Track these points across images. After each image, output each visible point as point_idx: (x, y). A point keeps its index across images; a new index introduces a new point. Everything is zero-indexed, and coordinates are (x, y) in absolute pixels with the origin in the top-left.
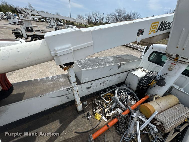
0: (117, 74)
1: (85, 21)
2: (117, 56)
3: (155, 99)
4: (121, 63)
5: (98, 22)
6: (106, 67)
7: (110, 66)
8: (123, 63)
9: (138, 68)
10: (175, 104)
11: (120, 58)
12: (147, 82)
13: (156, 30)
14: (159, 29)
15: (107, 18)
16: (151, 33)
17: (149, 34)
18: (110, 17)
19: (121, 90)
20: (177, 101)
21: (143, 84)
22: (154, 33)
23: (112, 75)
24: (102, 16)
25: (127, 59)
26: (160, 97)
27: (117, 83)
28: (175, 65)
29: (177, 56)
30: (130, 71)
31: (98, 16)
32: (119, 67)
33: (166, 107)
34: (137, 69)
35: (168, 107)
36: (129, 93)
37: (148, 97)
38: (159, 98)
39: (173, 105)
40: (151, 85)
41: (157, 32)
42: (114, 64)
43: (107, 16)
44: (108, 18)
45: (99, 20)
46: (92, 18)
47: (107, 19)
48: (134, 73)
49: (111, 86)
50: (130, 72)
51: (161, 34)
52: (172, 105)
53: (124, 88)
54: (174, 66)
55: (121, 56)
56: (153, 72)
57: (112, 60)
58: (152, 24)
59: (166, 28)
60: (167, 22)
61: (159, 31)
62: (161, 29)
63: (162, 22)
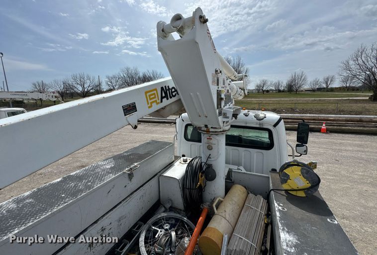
0: (132, 194)
1: (52, 94)
2: (125, 152)
3: (217, 208)
4: (132, 166)
5: (91, 91)
6: (91, 193)
7: (102, 186)
8: (136, 164)
9: (174, 159)
10: (245, 198)
11: (130, 155)
12: (193, 182)
13: (158, 100)
14: (162, 98)
15: (109, 83)
16: (151, 105)
17: (149, 107)
18: (113, 81)
19: (153, 227)
20: (244, 193)
21: (189, 189)
22: (157, 103)
23: (121, 203)
24: (97, 80)
25: (146, 151)
26: (222, 199)
27: (144, 214)
28: (211, 139)
29: (206, 126)
30: (160, 172)
31: (88, 81)
32: (130, 176)
33: (236, 213)
34: (173, 162)
35: (238, 212)
36: (174, 222)
37: (206, 210)
38: (222, 201)
39: (243, 202)
40: (200, 185)
41: (162, 102)
42: (113, 177)
43: (107, 80)
44: (111, 82)
45: (91, 88)
46: (75, 85)
47: (108, 85)
48: (169, 173)
49: (127, 230)
50: (161, 175)
51: (173, 103)
52: (241, 203)
53: (159, 216)
54: (211, 141)
55: (135, 148)
56: (196, 158)
57: (111, 168)
58: (146, 93)
59: (174, 94)
60: (170, 87)
61: (165, 100)
62: (166, 96)
63: (162, 88)
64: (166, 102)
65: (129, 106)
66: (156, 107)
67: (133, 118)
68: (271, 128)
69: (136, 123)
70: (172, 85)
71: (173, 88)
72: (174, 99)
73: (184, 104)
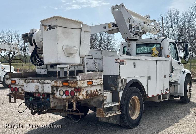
14: (112, 27)
16: (109, 28)
28: (129, 43)
29: (127, 38)
58: (108, 24)
59: (116, 26)
60: (115, 24)
61: (113, 27)
62: (113, 26)
63: (112, 24)
64: (113, 28)
65: (105, 27)
66: (111, 29)
67: (106, 30)
68: (160, 43)
69: (106, 31)
70: (115, 23)
71: (116, 24)
72: (116, 28)
73: (120, 30)
